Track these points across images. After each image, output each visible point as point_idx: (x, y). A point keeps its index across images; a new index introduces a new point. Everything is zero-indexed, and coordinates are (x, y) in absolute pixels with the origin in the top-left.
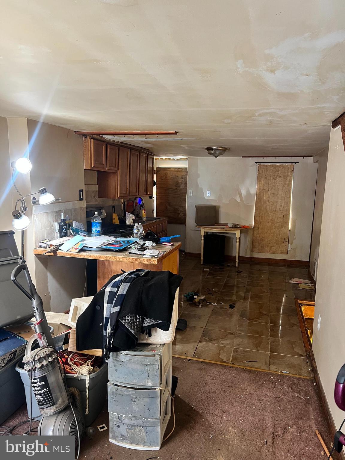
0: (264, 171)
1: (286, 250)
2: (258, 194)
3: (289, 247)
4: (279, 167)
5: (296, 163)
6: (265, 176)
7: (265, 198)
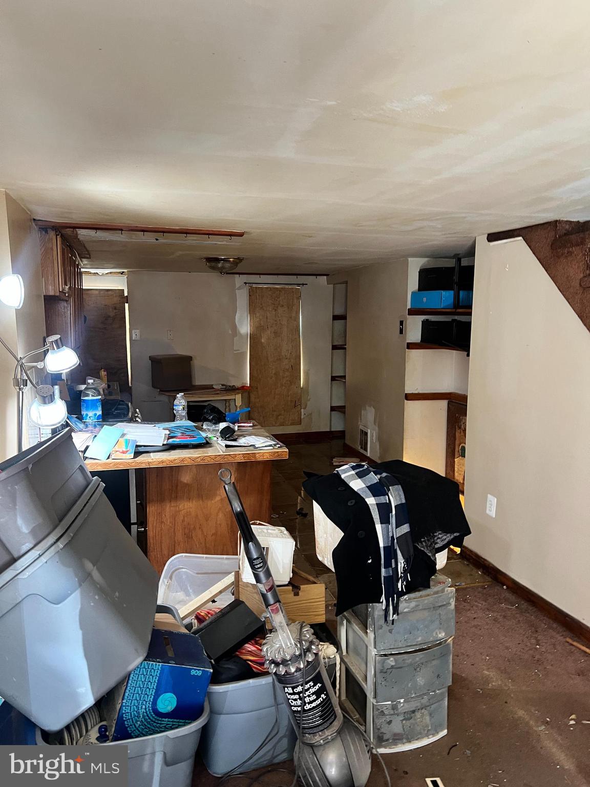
0: (258, 297)
1: (299, 418)
2: (252, 333)
3: (302, 414)
4: (280, 291)
5: (303, 284)
6: (260, 305)
7: (263, 341)
